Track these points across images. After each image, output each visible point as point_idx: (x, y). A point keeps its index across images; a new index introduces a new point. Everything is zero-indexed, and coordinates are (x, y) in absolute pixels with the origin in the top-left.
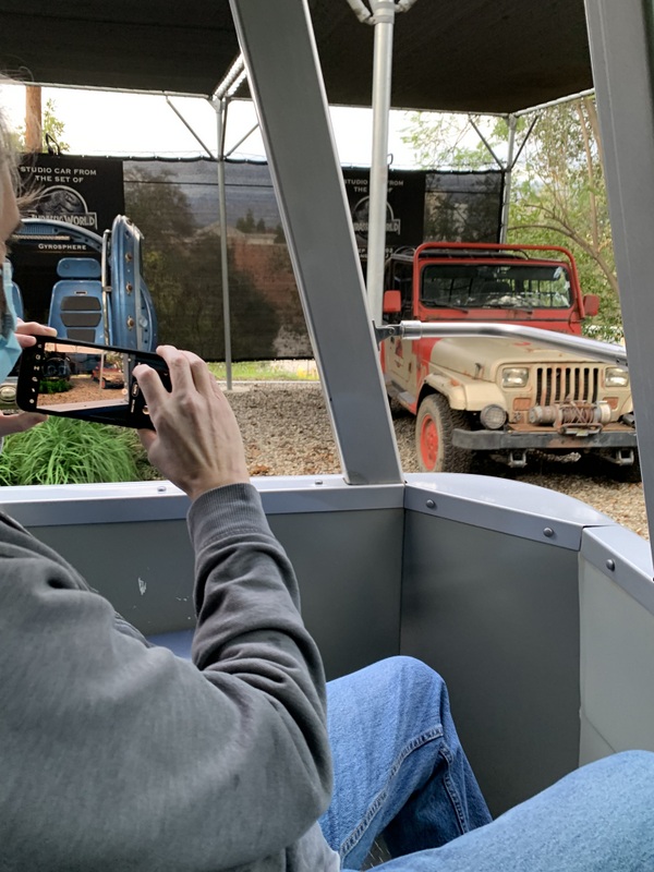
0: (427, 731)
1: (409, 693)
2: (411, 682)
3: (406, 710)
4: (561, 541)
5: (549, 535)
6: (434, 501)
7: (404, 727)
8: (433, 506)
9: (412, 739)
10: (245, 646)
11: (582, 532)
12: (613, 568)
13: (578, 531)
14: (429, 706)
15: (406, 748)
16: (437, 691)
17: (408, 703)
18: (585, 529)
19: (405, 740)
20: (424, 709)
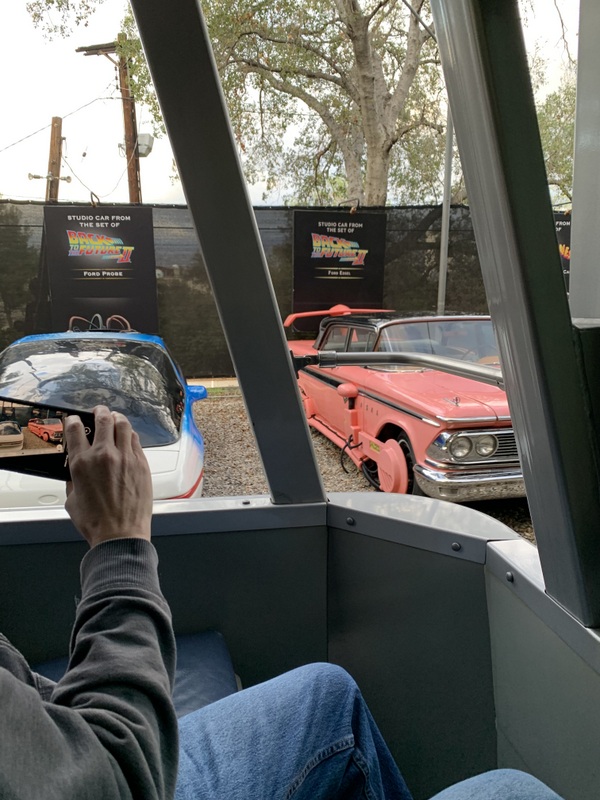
0: (337, 741)
1: (321, 703)
2: (324, 691)
3: (315, 721)
4: (467, 554)
5: (457, 549)
6: (354, 517)
7: (312, 738)
8: (352, 523)
9: (320, 750)
10: (97, 696)
11: (486, 545)
12: (511, 579)
13: (482, 545)
14: (341, 715)
15: (312, 760)
16: (351, 700)
17: (319, 714)
18: (488, 544)
19: (312, 752)
20: (337, 718)
